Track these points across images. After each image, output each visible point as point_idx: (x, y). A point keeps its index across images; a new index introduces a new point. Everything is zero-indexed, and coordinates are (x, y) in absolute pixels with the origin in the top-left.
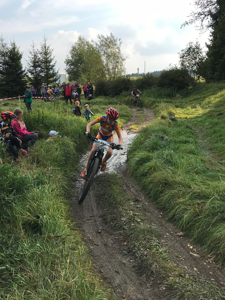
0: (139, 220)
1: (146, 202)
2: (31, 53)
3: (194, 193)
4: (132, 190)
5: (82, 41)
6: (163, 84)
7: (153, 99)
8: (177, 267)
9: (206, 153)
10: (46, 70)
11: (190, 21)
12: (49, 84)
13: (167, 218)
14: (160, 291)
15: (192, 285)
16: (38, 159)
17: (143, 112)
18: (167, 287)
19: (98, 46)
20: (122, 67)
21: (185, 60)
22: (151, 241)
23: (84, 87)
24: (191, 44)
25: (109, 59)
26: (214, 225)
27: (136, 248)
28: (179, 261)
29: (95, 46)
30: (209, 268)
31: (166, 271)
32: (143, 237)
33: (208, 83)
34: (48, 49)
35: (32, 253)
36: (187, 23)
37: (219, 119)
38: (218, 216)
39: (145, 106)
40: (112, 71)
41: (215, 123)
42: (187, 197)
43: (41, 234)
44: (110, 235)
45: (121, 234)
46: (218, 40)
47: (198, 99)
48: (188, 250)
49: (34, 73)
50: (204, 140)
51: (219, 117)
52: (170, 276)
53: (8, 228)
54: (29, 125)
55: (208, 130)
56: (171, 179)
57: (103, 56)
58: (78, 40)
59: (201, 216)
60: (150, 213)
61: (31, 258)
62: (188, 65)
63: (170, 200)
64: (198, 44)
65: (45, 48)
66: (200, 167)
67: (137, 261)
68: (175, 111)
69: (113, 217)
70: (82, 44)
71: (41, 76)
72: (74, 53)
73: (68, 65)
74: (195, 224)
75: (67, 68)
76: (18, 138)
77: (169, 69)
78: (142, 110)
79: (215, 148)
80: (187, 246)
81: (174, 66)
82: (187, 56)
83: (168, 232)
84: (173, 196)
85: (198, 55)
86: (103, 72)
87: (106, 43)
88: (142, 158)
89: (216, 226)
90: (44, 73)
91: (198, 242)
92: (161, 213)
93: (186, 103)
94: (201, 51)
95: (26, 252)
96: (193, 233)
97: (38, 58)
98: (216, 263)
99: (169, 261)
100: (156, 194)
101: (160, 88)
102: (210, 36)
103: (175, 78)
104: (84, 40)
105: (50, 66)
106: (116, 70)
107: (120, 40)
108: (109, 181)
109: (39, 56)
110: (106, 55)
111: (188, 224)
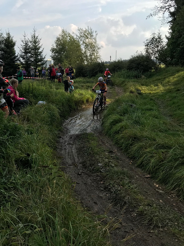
0: (113, 165)
1: (118, 154)
2: (22, 41)
3: (159, 145)
4: (106, 144)
5: (65, 33)
6: (131, 67)
7: (123, 79)
8: (146, 199)
9: (167, 118)
10: (35, 56)
11: (154, 13)
12: (38, 67)
13: (136, 165)
14: (132, 216)
15: (159, 212)
16: (28, 118)
17: (115, 90)
18: (138, 213)
19: (78, 37)
20: (98, 54)
21: (149, 48)
22: (124, 180)
23: (67, 70)
24: (154, 35)
25: (87, 47)
26: (176, 168)
27: (111, 185)
28: (147, 195)
29: (75, 37)
30: (173, 201)
31: (137, 201)
32: (117, 177)
33: (168, 67)
34: (37, 39)
35: (23, 182)
36: (151, 15)
37: (177, 93)
38: (179, 161)
39: (116, 85)
40: (89, 57)
41: (174, 96)
42: (153, 148)
43: (31, 168)
44: (89, 176)
45: (98, 176)
46: (176, 32)
47: (159, 79)
48: (155, 188)
49: (25, 58)
50: (165, 109)
51: (177, 92)
52: (140, 205)
53: (3, 163)
54: (21, 94)
55: (169, 102)
56: (139, 134)
57: (82, 45)
58: (62, 32)
59: (165, 161)
60: (122, 161)
61: (23, 185)
62: (152, 52)
63: (138, 150)
64: (160, 35)
65: (35, 37)
66: (163, 127)
67: (112, 195)
68: (141, 88)
69: (92, 163)
70: (65, 36)
71: (31, 60)
72: (58, 43)
73: (53, 53)
74: (160, 168)
75: (52, 55)
76: (11, 100)
77: (136, 55)
78: (114, 88)
79: (174, 114)
80: (153, 185)
81: (140, 53)
82: (151, 45)
83: (137, 175)
84: (141, 148)
85: (160, 44)
86: (82, 58)
87: (85, 35)
88: (114, 120)
89: (178, 169)
90: (34, 58)
91: (163, 182)
92: (131, 161)
93: (150, 82)
94: (162, 41)
95: (18, 181)
96: (158, 175)
97: (28, 45)
98: (178, 197)
99: (139, 195)
100: (127, 146)
101: (128, 70)
102: (170, 29)
103: (141, 63)
104: (66, 32)
105: (38, 52)
106: (93, 57)
107: (96, 32)
108: (88, 138)
109: (30, 44)
110: (84, 44)
111: (154, 168)
